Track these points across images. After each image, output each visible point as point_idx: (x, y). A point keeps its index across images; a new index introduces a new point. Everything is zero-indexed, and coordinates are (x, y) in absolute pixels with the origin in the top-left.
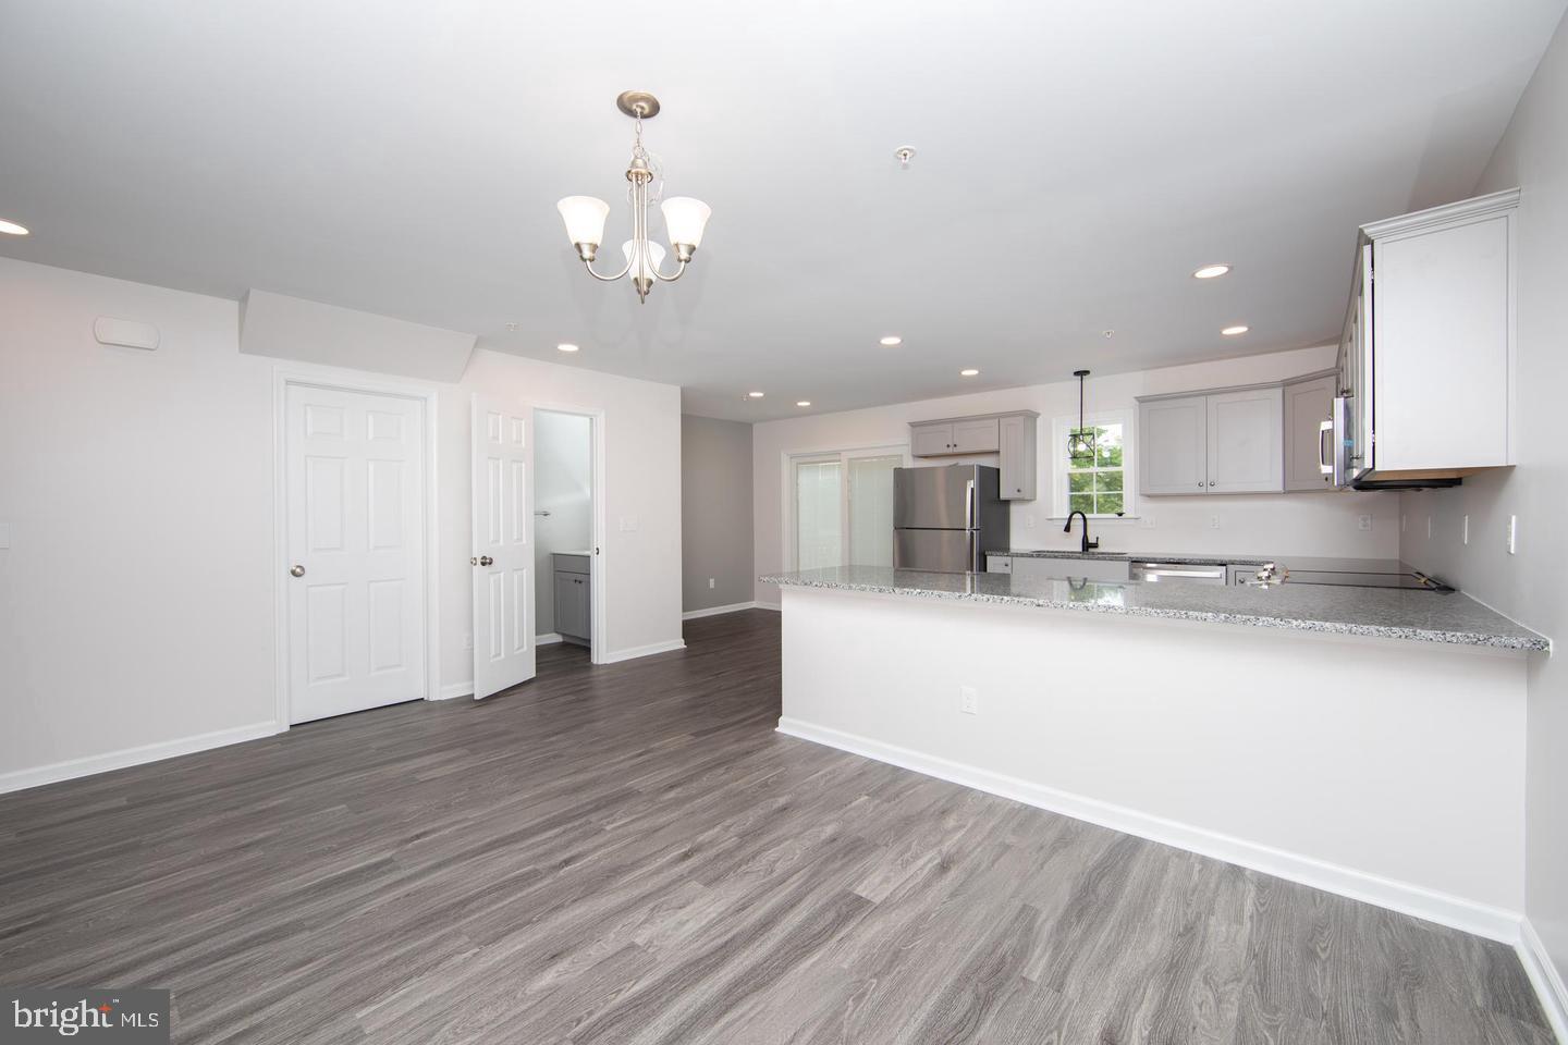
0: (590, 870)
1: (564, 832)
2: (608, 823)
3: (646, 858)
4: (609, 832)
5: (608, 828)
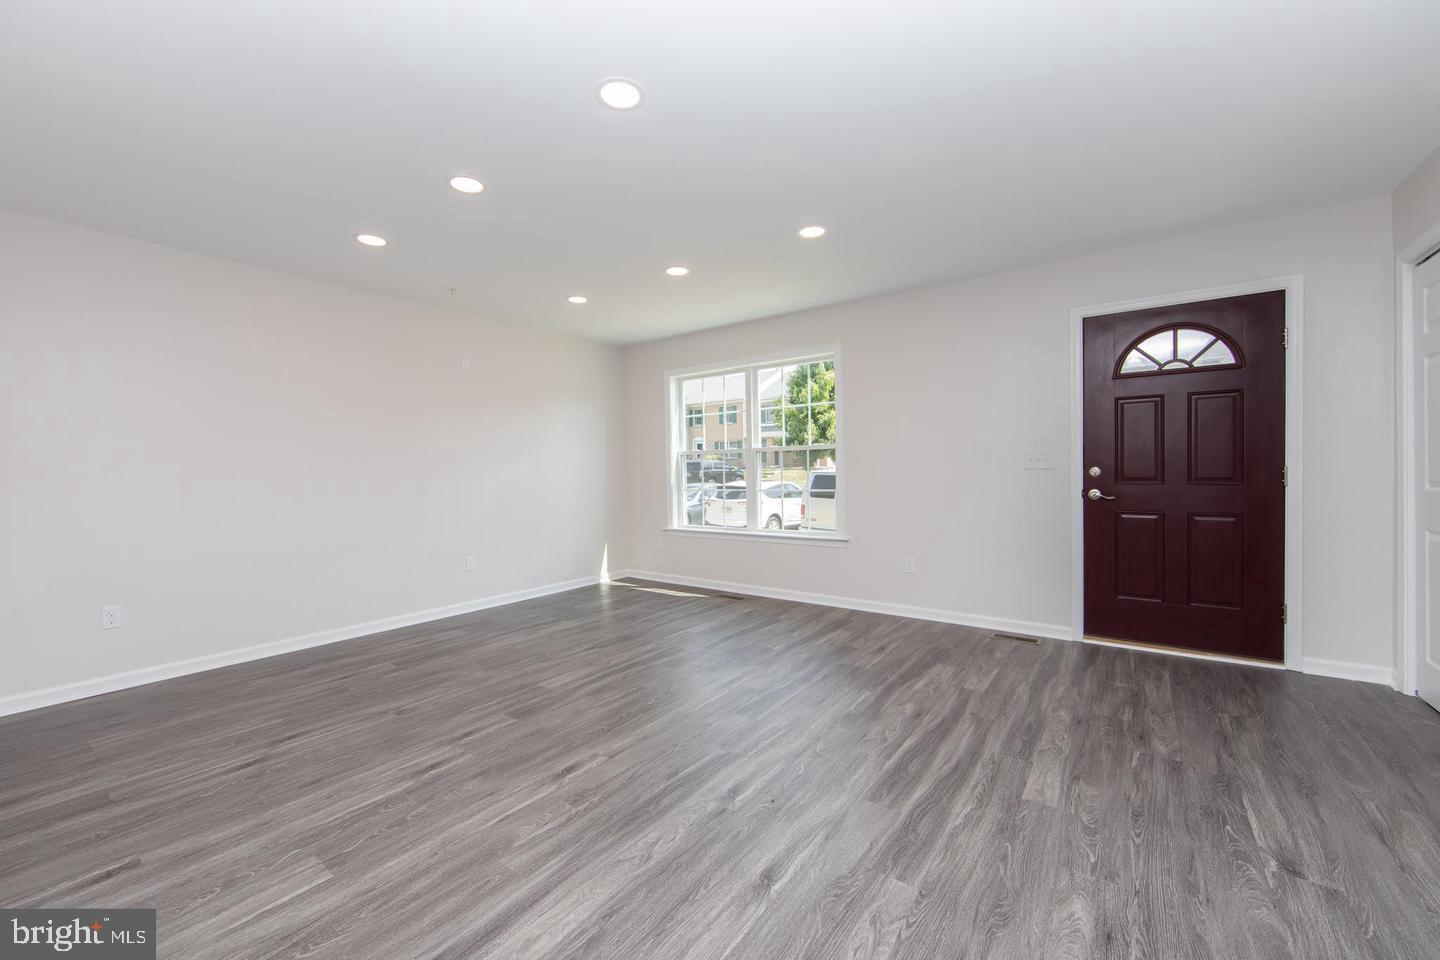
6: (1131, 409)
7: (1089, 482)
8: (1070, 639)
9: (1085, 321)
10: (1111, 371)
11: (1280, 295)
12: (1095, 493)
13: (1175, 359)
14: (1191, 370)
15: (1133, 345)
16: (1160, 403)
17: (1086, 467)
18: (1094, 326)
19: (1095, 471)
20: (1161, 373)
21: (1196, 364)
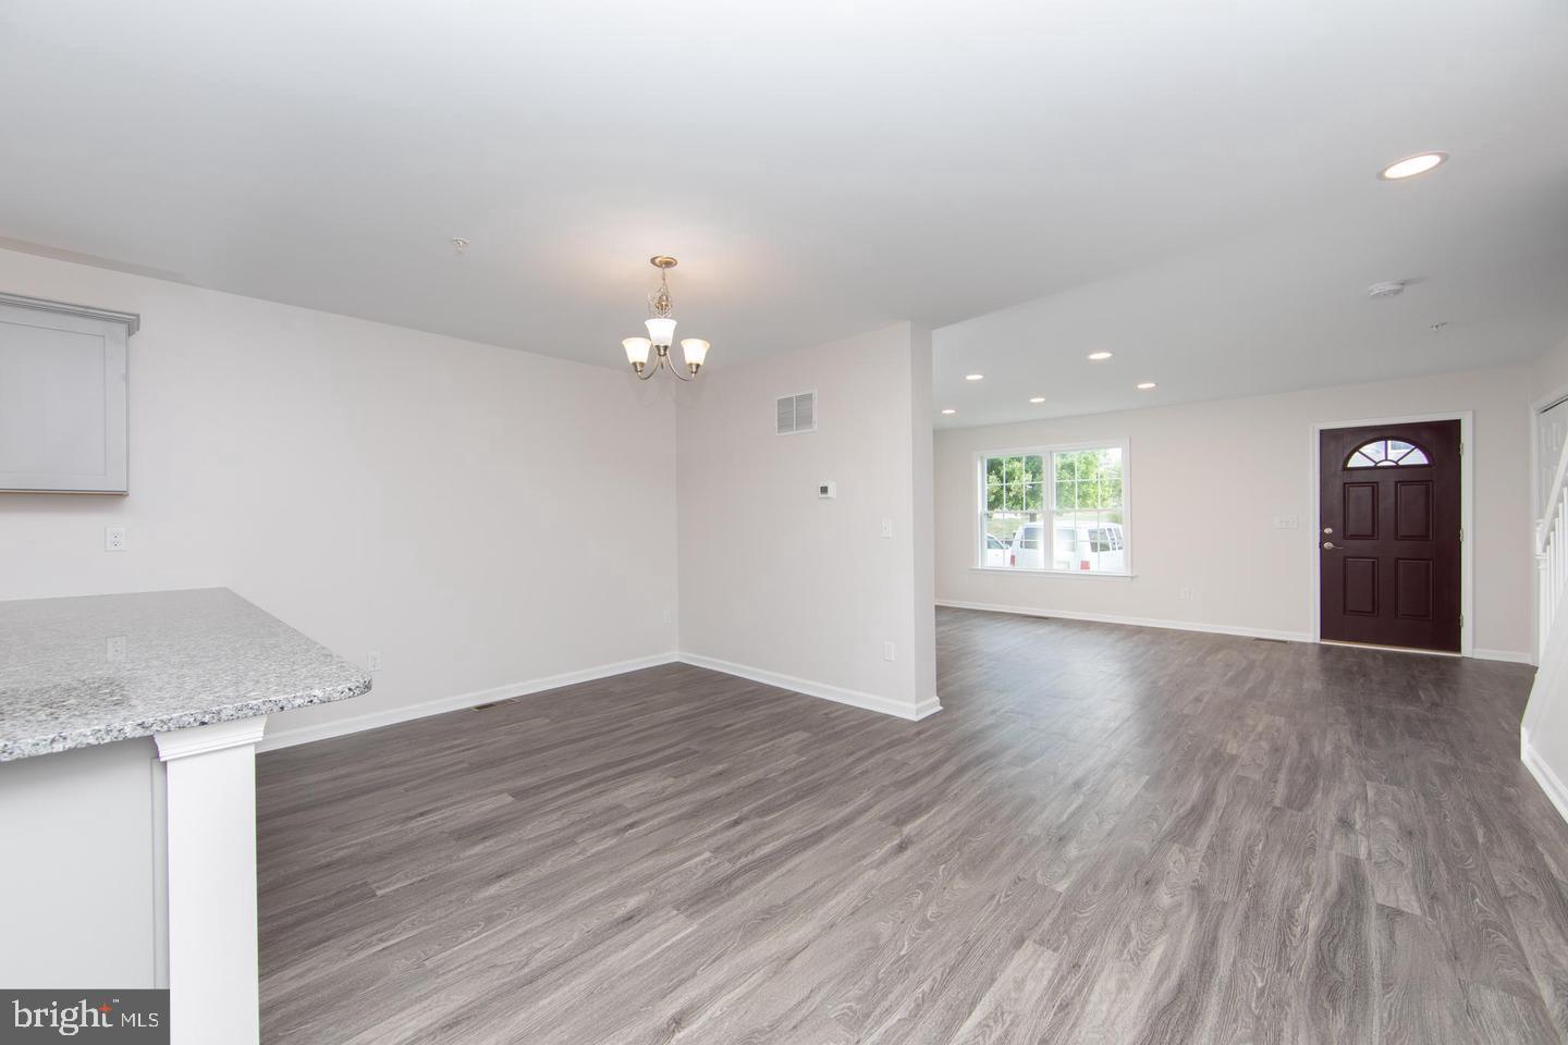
0: (713, 817)
1: (753, 851)
2: (709, 860)
3: (665, 826)
4: (705, 850)
5: (707, 855)
6: (1353, 492)
7: (1323, 538)
8: (1310, 641)
9: (1321, 431)
10: (1340, 466)
11: (1457, 423)
12: (1327, 545)
13: (1386, 460)
14: (1397, 467)
15: (1357, 449)
16: (1374, 486)
17: (1322, 528)
18: (1328, 437)
19: (1328, 531)
20: (1376, 468)
21: (1401, 463)
